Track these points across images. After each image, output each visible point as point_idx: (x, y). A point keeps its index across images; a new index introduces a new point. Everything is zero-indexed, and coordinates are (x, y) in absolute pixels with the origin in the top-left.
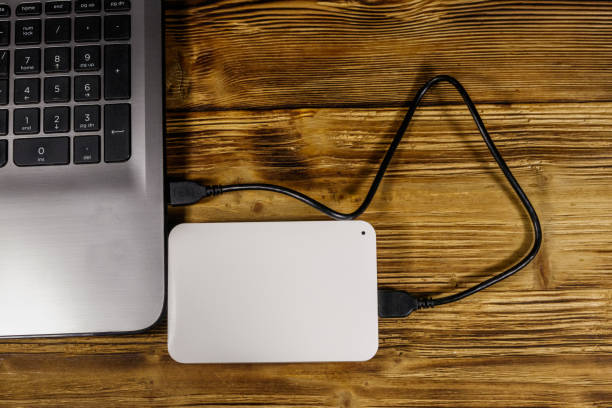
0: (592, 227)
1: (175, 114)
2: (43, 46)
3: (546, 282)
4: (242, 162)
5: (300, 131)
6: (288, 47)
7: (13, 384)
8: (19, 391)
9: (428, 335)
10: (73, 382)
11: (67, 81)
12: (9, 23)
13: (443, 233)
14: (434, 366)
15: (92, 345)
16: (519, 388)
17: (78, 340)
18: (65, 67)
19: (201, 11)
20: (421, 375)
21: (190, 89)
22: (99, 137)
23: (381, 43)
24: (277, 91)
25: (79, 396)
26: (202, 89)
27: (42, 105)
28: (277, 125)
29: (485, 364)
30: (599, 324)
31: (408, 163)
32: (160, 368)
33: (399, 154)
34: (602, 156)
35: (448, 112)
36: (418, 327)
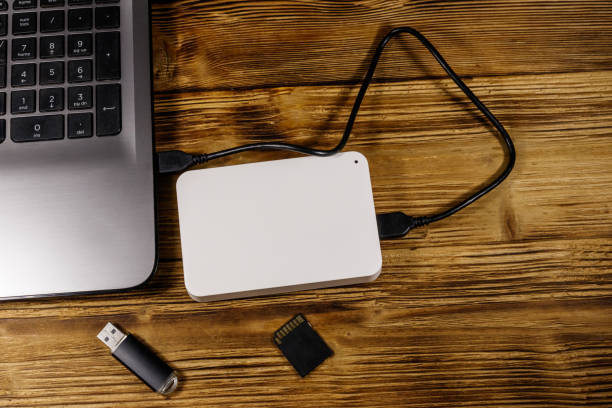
0: (554, 184)
1: (162, 96)
2: (38, 35)
3: (513, 233)
4: (225, 136)
5: (277, 106)
6: (266, 34)
7: (9, 349)
8: (15, 354)
9: (405, 288)
10: (67, 343)
11: (61, 65)
12: (7, 16)
13: (414, 194)
14: (412, 315)
15: (85, 308)
16: (494, 333)
17: (72, 304)
18: (60, 52)
20: (400, 324)
21: (176, 73)
23: (351, 28)
24: (256, 72)
25: (73, 356)
26: (187, 73)
27: (38, 88)
28: (256, 103)
29: (460, 311)
30: (565, 272)
31: (380, 132)
32: (151, 327)
33: (371, 124)
34: (560, 120)
35: (415, 87)
36: (395, 280)
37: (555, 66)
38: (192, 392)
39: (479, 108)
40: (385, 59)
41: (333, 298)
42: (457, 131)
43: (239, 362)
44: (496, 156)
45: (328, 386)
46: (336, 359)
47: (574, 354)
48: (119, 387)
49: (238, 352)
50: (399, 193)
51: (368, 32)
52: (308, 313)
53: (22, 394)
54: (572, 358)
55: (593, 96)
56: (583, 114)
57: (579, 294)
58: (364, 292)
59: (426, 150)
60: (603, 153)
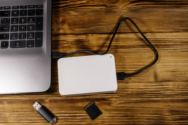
0: (170, 65)
1: (54, 36)
2: (19, 17)
3: (157, 80)
4: (73, 48)
5: (88, 40)
6: (86, 18)
7: (7, 108)
8: (9, 110)
9: (124, 94)
10: (24, 107)
11: (25, 26)
12: (10, 11)
13: (128, 67)
14: (126, 103)
15: (30, 97)
16: (150, 109)
17: (26, 96)
18: (25, 22)
19: (62, 9)
20: (122, 105)
21: (59, 29)
22: (34, 40)
23: (111, 17)
24: (82, 29)
25: (26, 111)
26: (62, 29)
27: (18, 32)
28: (81, 38)
29: (140, 102)
30: (172, 91)
31: (118, 48)
32: (49, 104)
33: (116, 46)
34: (172, 46)
35: (129, 35)
36: (121, 92)
37: (171, 30)
38: (60, 123)
39: (148, 42)
40: (121, 27)
41: (102, 97)
42: (141, 49)
43: (74, 115)
44: (152, 56)
45: (100, 123)
46: (103, 115)
47: (174, 116)
48: (39, 121)
49: (74, 112)
50: (123, 66)
51: (116, 18)
52: (95, 101)
53: (10, 122)
54: (173, 117)
55: (182, 39)
56: (179, 45)
57: (176, 98)
58: (112, 95)
59: (132, 54)
60: (184, 57)
